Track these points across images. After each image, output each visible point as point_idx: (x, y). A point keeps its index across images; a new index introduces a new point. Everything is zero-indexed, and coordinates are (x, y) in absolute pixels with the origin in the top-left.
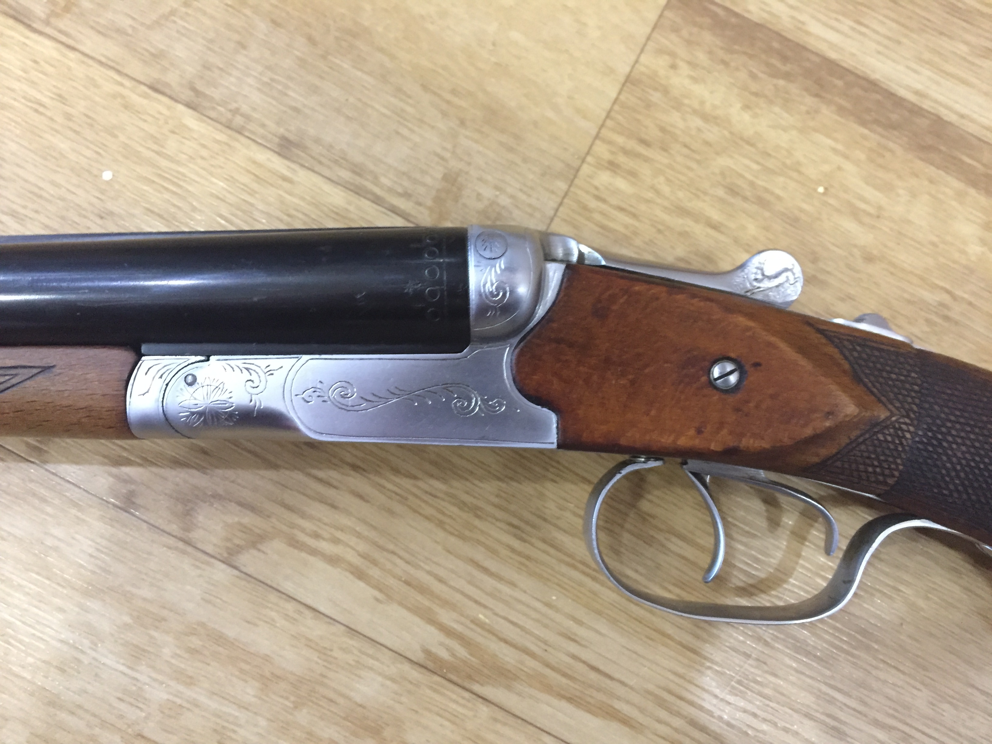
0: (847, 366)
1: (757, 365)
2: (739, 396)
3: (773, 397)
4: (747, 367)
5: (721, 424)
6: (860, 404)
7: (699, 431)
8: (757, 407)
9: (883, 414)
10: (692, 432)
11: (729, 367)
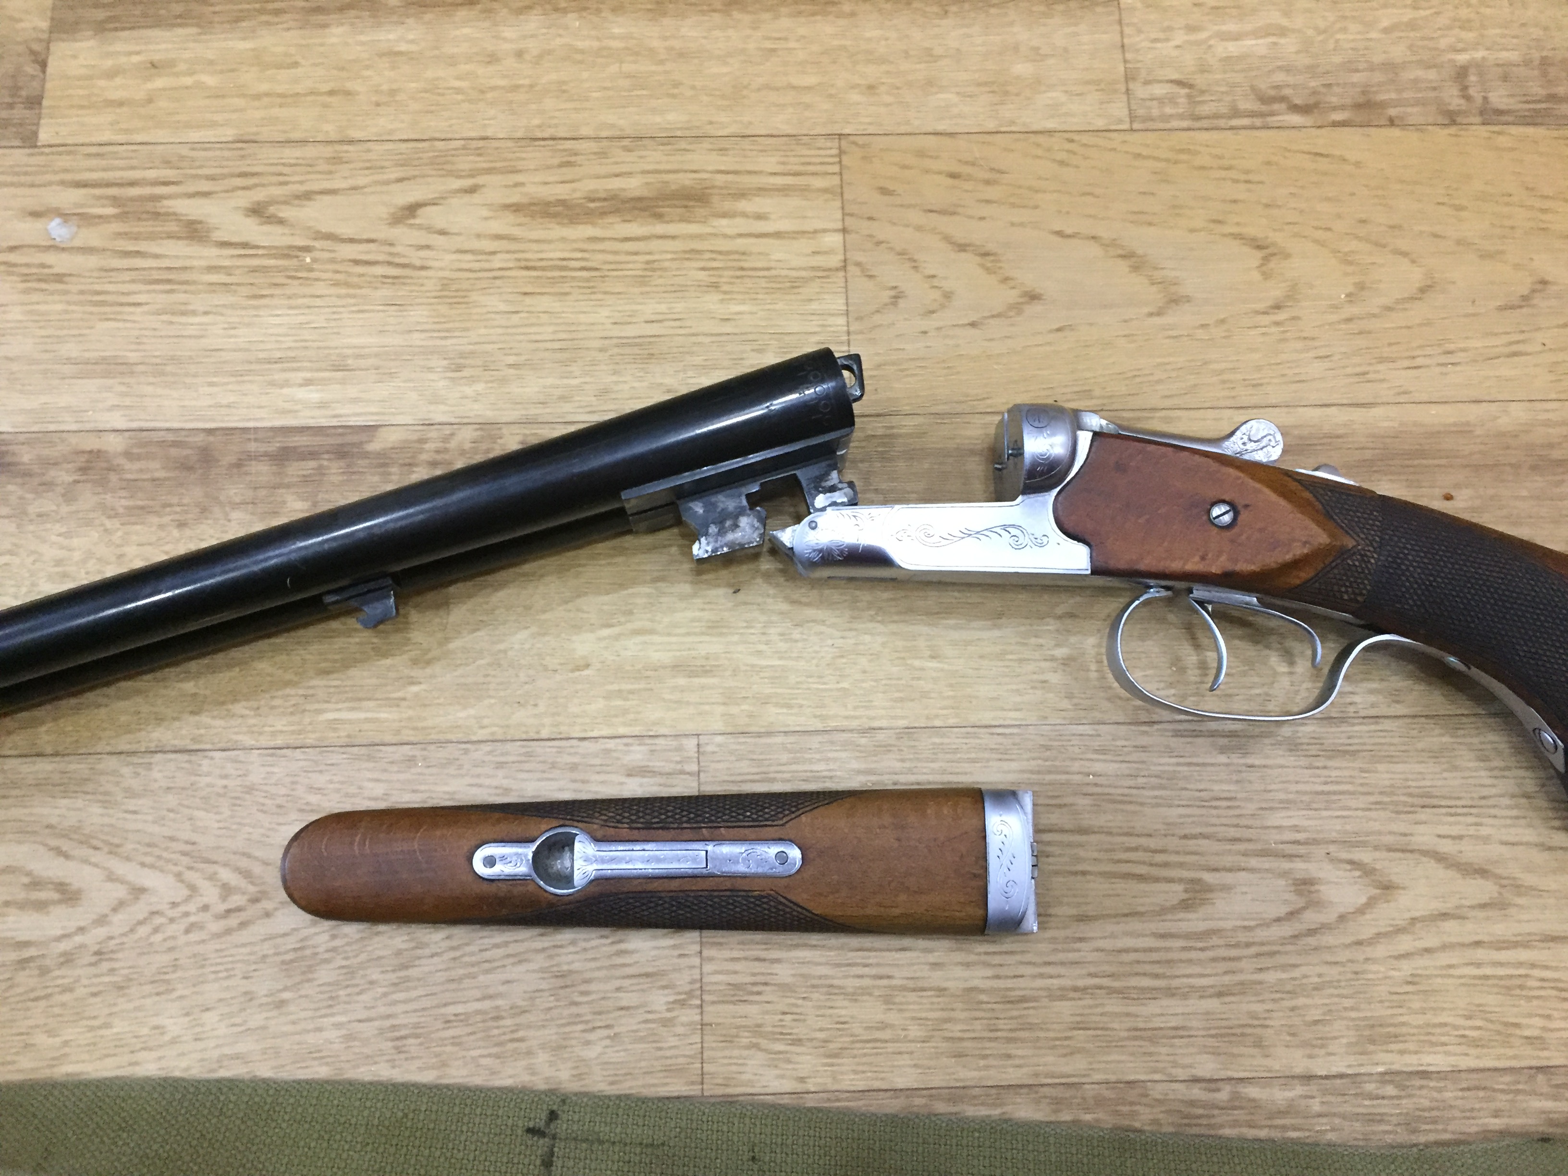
0: (1319, 507)
1: (1246, 506)
2: (1236, 530)
3: (1261, 530)
4: (1240, 508)
5: (1220, 553)
6: (1332, 535)
7: (1203, 558)
8: (1248, 538)
9: (1350, 543)
10: (1197, 559)
11: (1223, 508)
